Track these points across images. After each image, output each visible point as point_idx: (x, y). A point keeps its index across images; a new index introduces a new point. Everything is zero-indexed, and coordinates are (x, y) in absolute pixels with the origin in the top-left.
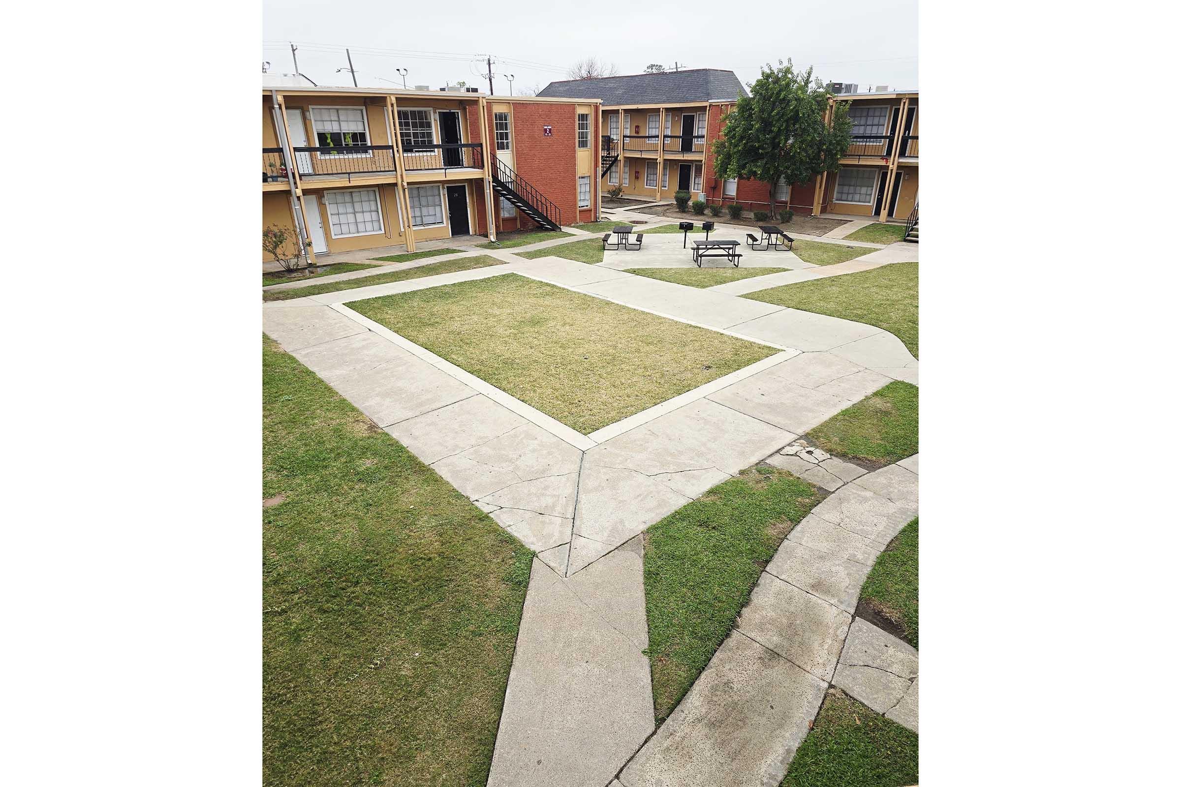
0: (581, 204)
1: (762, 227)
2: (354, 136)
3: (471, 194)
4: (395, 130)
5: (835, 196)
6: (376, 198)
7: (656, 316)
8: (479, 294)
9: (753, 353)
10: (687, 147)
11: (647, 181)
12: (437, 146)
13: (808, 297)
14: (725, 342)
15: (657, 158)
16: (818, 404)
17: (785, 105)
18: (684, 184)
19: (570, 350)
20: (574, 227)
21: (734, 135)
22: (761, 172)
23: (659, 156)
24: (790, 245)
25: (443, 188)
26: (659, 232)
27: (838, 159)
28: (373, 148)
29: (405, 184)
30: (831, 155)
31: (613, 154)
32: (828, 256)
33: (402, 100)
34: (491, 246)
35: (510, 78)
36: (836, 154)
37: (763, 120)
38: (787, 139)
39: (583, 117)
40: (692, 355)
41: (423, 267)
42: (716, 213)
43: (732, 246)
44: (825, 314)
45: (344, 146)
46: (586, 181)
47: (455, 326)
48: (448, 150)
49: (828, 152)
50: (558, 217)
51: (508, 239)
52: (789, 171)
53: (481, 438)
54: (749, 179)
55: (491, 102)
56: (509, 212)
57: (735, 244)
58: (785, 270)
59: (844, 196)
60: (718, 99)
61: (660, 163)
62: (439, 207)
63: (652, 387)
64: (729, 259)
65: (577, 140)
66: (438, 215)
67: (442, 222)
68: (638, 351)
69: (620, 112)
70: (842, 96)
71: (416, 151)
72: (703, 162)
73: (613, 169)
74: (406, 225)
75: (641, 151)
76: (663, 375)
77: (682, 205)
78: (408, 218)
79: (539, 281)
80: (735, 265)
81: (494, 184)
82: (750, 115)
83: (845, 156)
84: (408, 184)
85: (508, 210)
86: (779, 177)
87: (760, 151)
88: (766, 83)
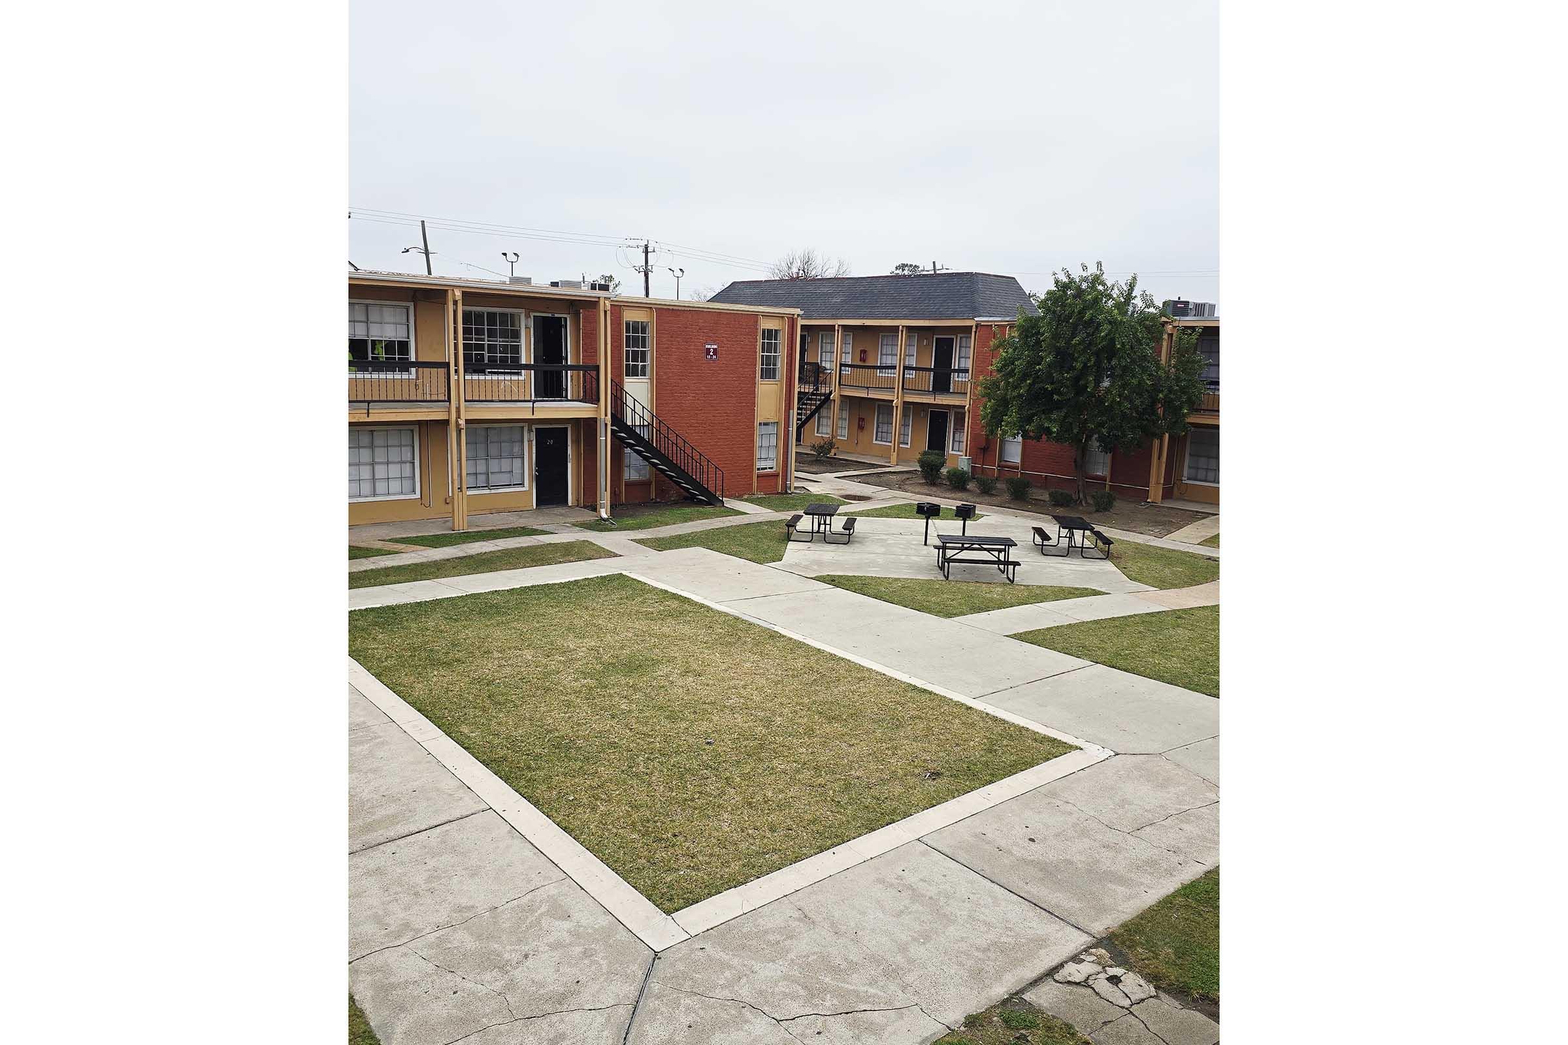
0: (760, 464)
1: (1059, 517)
2: (389, 346)
3: (576, 442)
4: (456, 338)
5: (1185, 473)
6: (413, 443)
7: (856, 664)
8: (550, 611)
9: (1021, 750)
10: (942, 384)
11: (877, 433)
12: (527, 367)
13: (1134, 646)
14: (973, 725)
15: (890, 398)
16: (1138, 867)
17: (1092, 330)
18: (937, 442)
19: (684, 725)
20: (746, 500)
21: (1013, 370)
22: (1057, 430)
23: (896, 397)
24: (1106, 550)
25: (530, 430)
26: (887, 516)
27: (1184, 415)
28: (419, 365)
29: (462, 422)
30: (1173, 409)
31: (824, 390)
32: (1173, 573)
33: (472, 296)
34: (600, 526)
35: (680, 274)
36: (1181, 408)
37: (1059, 352)
38: (1098, 381)
39: (770, 334)
40: (908, 747)
41: (471, 557)
42: (987, 490)
43: (1003, 547)
44: (1160, 678)
45: (370, 359)
46: (772, 429)
47: (488, 668)
48: (545, 372)
49: (1168, 403)
50: (719, 483)
51: (631, 516)
52: (1104, 431)
53: (460, 909)
54: (1038, 438)
55: (621, 306)
56: (638, 471)
57: (1009, 543)
58: (1096, 593)
59: (1201, 474)
60: (991, 316)
61: (897, 407)
62: (519, 460)
63: (823, 811)
64: (999, 569)
65: (759, 367)
66: (517, 471)
67: (522, 484)
68: (810, 732)
69: (836, 328)
70: (1189, 320)
71: (489, 372)
72: (966, 408)
73: (824, 412)
74: (457, 485)
75: (868, 388)
76: (847, 787)
77: (931, 474)
78: (460, 475)
79: (661, 590)
80: (1008, 578)
81: (615, 428)
82: (1038, 342)
83: (1198, 410)
84: (467, 421)
85: (636, 468)
86: (1089, 438)
87: (1055, 397)
88: (1061, 297)
